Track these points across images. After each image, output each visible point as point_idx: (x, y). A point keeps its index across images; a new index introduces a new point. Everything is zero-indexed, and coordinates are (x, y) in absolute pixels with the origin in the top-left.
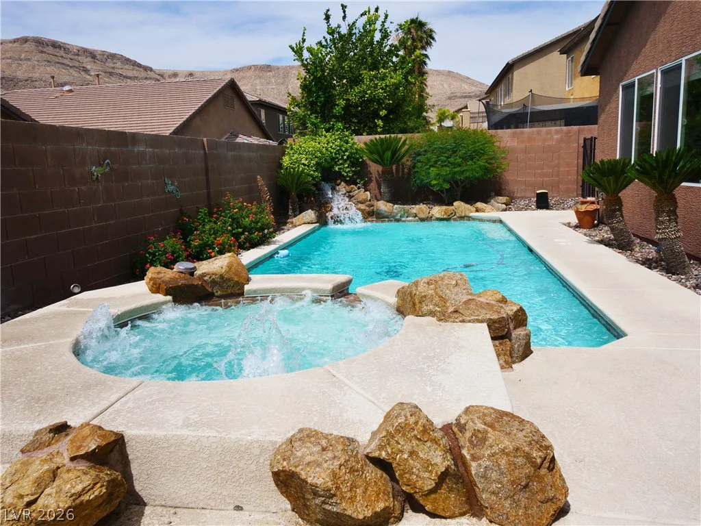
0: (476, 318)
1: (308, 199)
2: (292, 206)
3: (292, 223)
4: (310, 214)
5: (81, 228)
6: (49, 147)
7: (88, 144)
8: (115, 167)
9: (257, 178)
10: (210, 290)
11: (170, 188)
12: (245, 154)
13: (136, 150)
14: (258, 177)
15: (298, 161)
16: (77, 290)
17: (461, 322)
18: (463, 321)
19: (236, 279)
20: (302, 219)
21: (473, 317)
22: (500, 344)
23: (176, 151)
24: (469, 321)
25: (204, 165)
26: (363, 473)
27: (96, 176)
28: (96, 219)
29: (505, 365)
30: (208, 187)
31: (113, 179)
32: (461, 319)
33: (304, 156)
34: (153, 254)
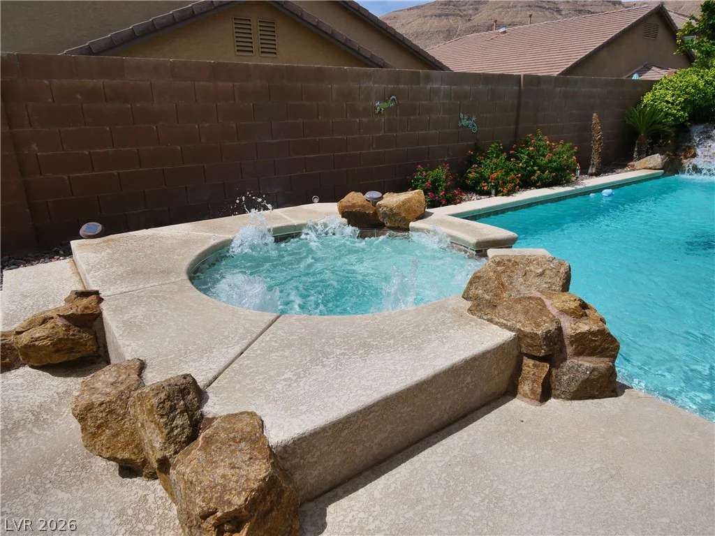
0: (505, 322)
1: (663, 142)
2: (638, 148)
3: (633, 166)
4: (657, 159)
5: (358, 152)
6: (335, 86)
7: (375, 82)
8: (401, 102)
9: (592, 116)
10: (381, 220)
11: (465, 122)
12: (583, 90)
13: (428, 87)
14: (595, 114)
15: (662, 99)
16: (316, 200)
17: (488, 320)
18: (490, 321)
19: (403, 215)
20: (645, 163)
21: (502, 320)
22: (535, 365)
23: (480, 87)
24: (497, 324)
25: (516, 101)
26: (122, 419)
27: (378, 110)
28: (374, 146)
29: (529, 395)
30: (517, 123)
31: (398, 112)
32: (489, 317)
33: (670, 92)
34: (417, 180)
